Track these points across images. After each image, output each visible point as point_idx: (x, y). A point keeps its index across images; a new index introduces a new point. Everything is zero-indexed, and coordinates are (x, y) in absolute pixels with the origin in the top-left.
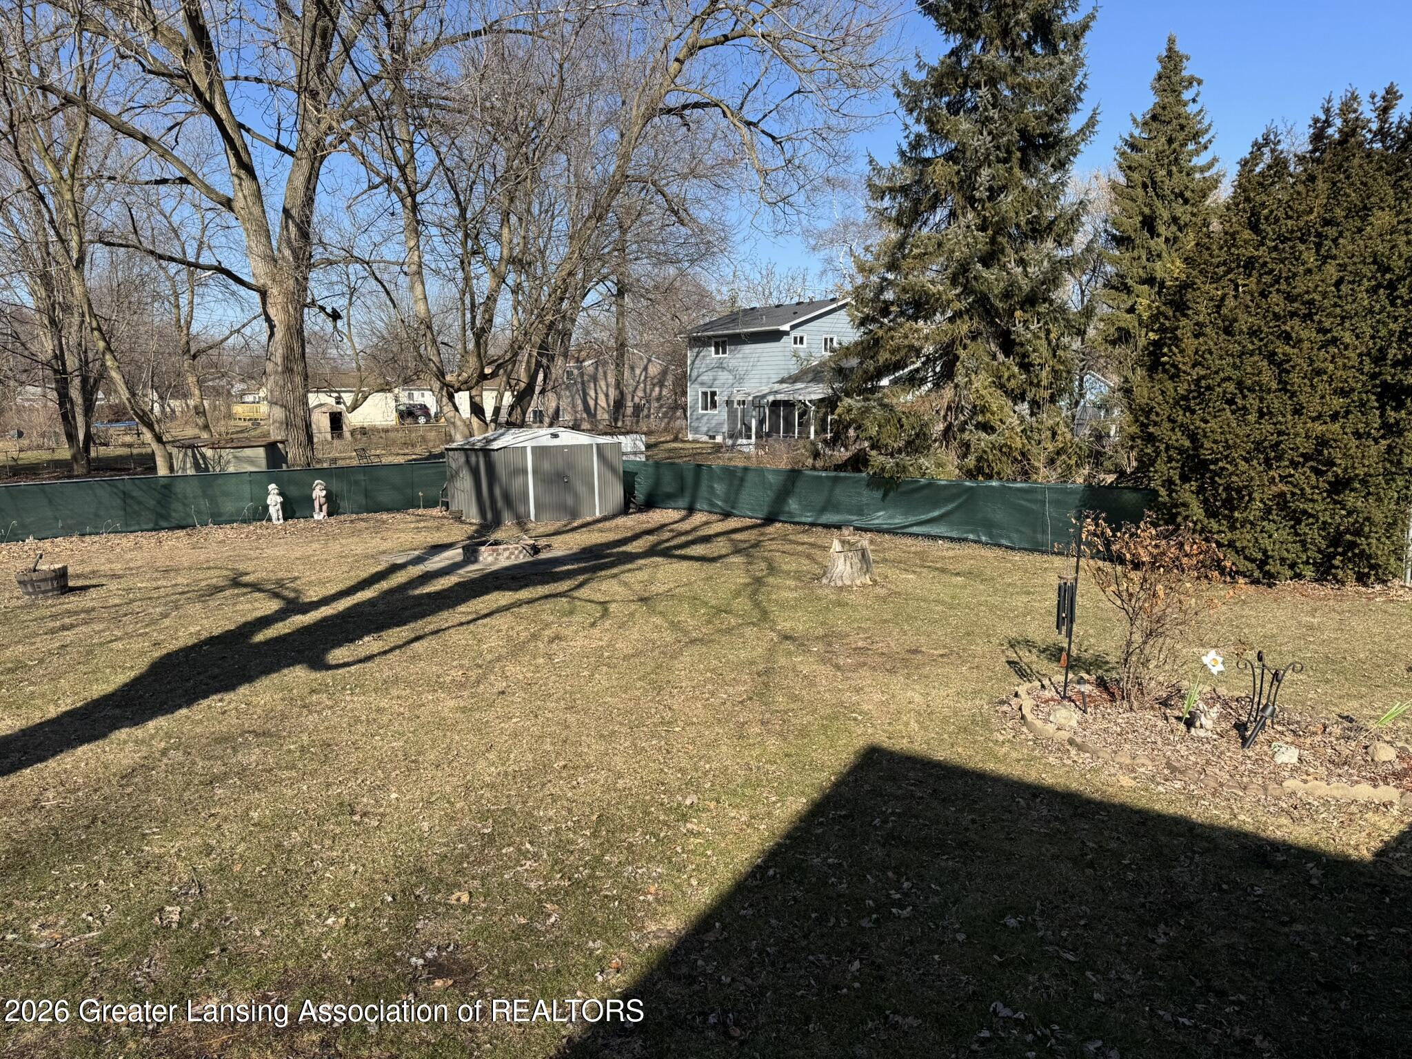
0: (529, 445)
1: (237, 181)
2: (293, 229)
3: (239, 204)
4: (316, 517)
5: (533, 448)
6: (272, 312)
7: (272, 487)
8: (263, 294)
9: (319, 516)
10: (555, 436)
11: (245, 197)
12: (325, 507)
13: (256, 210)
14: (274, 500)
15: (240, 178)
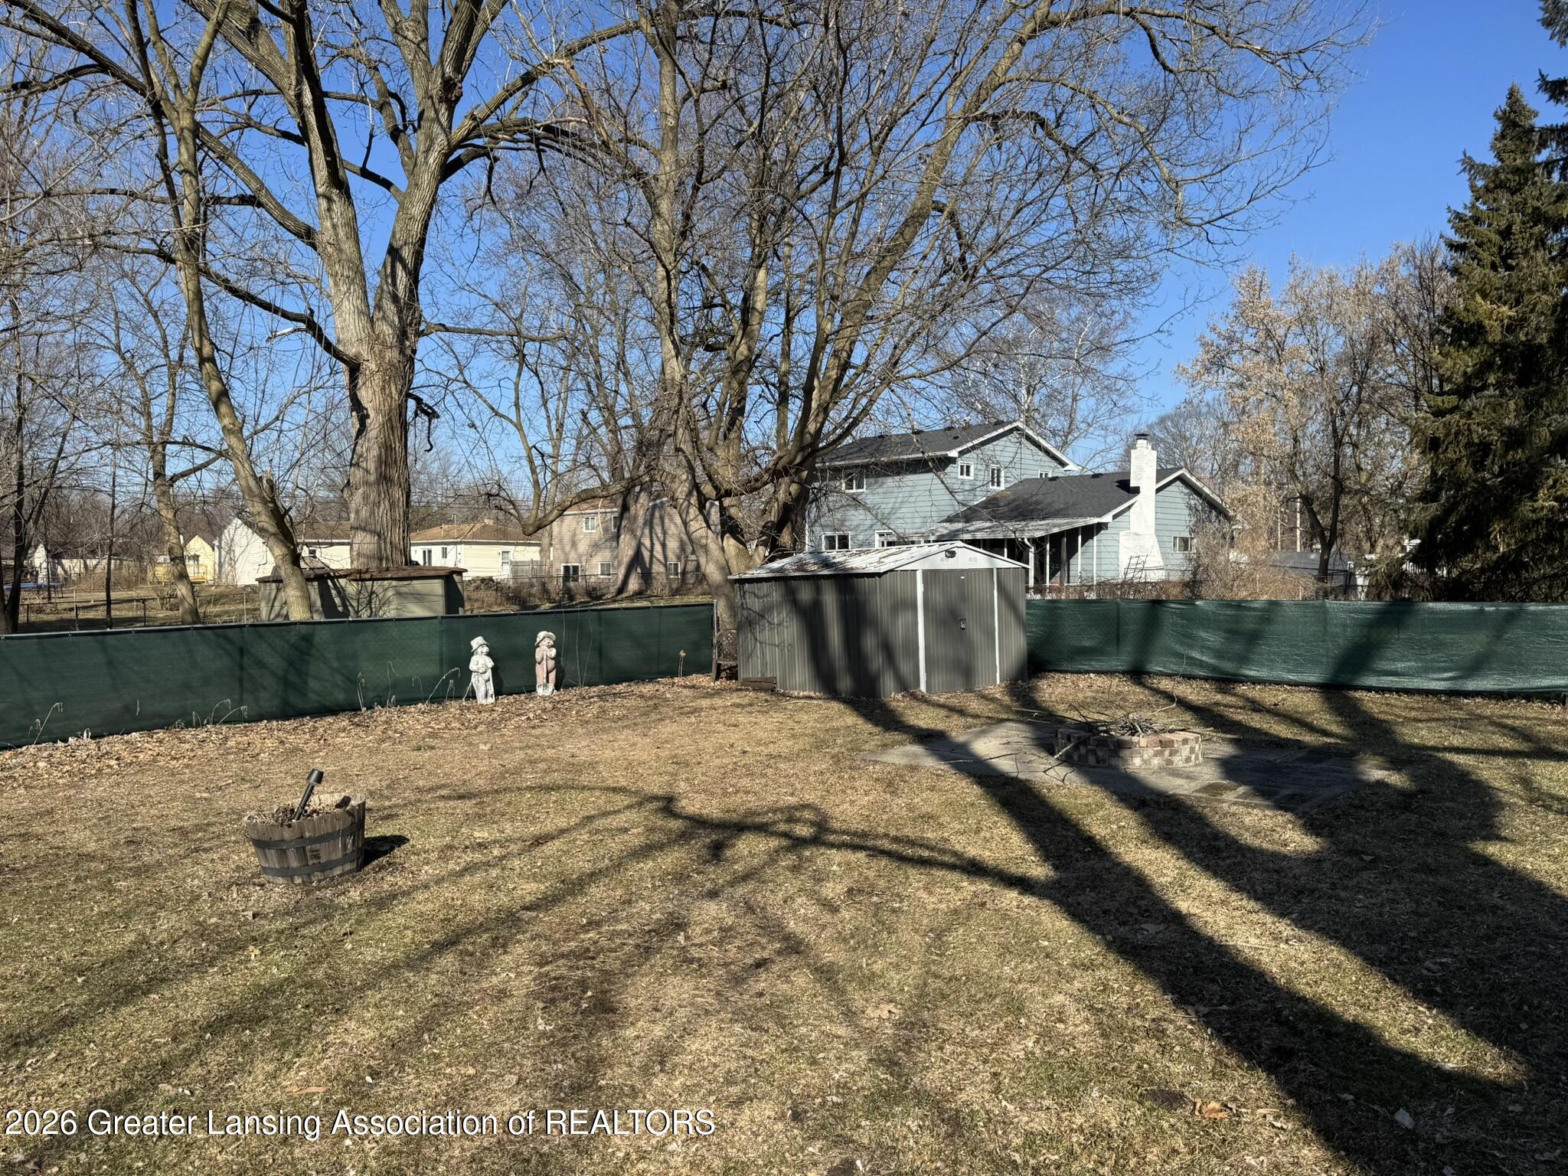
0: (919, 567)
1: (324, 204)
2: (401, 274)
3: (325, 236)
4: (540, 691)
5: (925, 573)
6: (365, 395)
7: (477, 642)
8: (354, 368)
9: (545, 689)
10: (951, 554)
11: (334, 226)
12: (552, 676)
13: (348, 246)
14: (481, 662)
15: (329, 200)
